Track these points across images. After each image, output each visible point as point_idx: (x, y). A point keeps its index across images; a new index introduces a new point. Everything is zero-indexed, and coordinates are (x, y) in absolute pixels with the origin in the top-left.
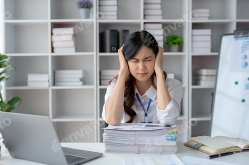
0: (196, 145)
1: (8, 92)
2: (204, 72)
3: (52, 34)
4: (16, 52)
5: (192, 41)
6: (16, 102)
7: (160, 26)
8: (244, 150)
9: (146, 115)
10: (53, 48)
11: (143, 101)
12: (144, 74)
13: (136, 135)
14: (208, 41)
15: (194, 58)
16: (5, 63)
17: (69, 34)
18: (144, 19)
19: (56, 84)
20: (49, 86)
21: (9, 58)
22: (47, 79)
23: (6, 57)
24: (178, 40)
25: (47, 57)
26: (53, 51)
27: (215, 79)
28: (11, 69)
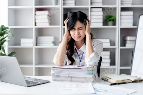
0: (106, 78)
1: (9, 49)
2: (128, 38)
3: (35, 15)
4: (15, 25)
5: (121, 19)
6: (13, 54)
7: (101, 9)
8: (133, 82)
9: (80, 61)
10: (35, 23)
11: (79, 53)
12: (78, 37)
13: (69, 71)
14: (131, 19)
15: (122, 29)
16: (7, 32)
17: (45, 15)
18: (91, 5)
19: (38, 44)
20: (33, 46)
21: (10, 29)
22: (32, 42)
23: (8, 28)
24: (112, 18)
25: (32, 28)
26: (35, 25)
27: (134, 43)
28: (11, 35)
